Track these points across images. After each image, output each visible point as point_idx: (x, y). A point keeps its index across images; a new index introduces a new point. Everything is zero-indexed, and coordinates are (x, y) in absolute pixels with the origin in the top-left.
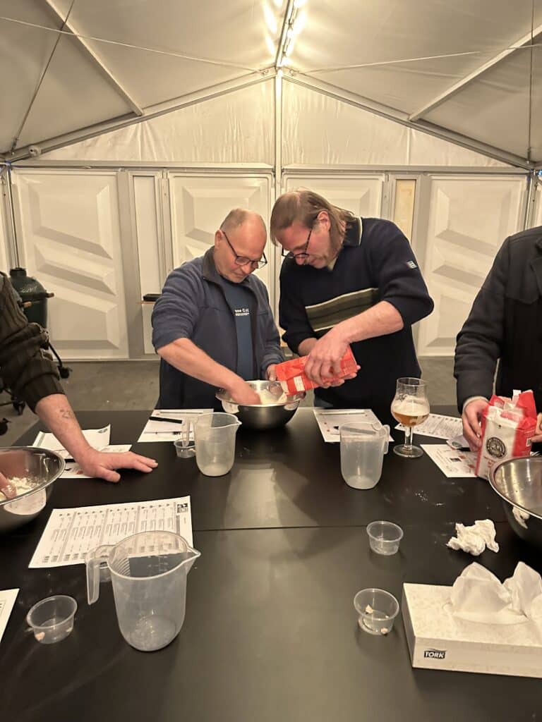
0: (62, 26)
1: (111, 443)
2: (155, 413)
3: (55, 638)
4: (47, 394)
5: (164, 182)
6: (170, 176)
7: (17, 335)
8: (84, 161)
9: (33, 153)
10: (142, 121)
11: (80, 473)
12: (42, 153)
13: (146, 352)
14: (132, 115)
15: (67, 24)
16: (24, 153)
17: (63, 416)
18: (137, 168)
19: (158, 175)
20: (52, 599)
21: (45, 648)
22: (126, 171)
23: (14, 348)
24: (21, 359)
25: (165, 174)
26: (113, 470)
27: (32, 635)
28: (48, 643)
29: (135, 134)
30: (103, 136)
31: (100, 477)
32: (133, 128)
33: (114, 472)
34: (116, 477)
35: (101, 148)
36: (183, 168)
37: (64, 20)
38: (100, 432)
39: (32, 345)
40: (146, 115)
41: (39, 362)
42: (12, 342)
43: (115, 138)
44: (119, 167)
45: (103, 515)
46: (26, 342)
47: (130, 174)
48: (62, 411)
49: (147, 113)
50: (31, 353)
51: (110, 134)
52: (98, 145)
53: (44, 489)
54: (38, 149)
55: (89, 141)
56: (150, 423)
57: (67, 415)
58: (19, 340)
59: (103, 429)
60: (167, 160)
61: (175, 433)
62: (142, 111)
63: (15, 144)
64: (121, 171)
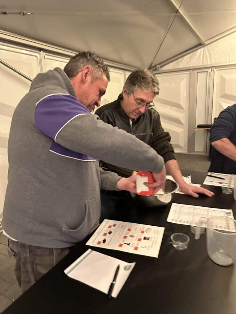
0: (177, 11)
1: (192, 183)
2: (209, 174)
3: (181, 249)
4: (170, 159)
5: (212, 74)
6: (215, 70)
7: (161, 136)
8: (177, 69)
9: (157, 68)
10: (204, 47)
11: (181, 192)
12: (161, 67)
13: (195, 151)
14: (200, 45)
15: (180, 10)
16: (154, 69)
17: (176, 168)
18: (200, 69)
19: (210, 70)
20: (180, 234)
21: (176, 251)
22: (195, 70)
23: (160, 141)
24: (162, 145)
25: (213, 70)
26: (195, 193)
27: (172, 245)
28: (178, 249)
29: (200, 54)
30: (186, 57)
31: (189, 194)
32: (200, 51)
33: (196, 194)
34: (197, 196)
35: (185, 62)
36: (222, 66)
37: (178, 9)
38: (186, 178)
39: (166, 140)
40: (206, 44)
41: (168, 147)
42: (159, 139)
43: (191, 56)
44: (191, 69)
45: (193, 209)
46: (164, 139)
47: (196, 71)
48: (175, 166)
49: (206, 43)
50: (165, 143)
51: (189, 55)
52: (183, 61)
53: (171, 195)
54: (159, 66)
55: (180, 60)
56: (207, 177)
57: (177, 168)
58: (161, 138)
59: (188, 177)
60: (214, 63)
61: (220, 183)
62: (205, 42)
63: (151, 65)
64: (193, 71)
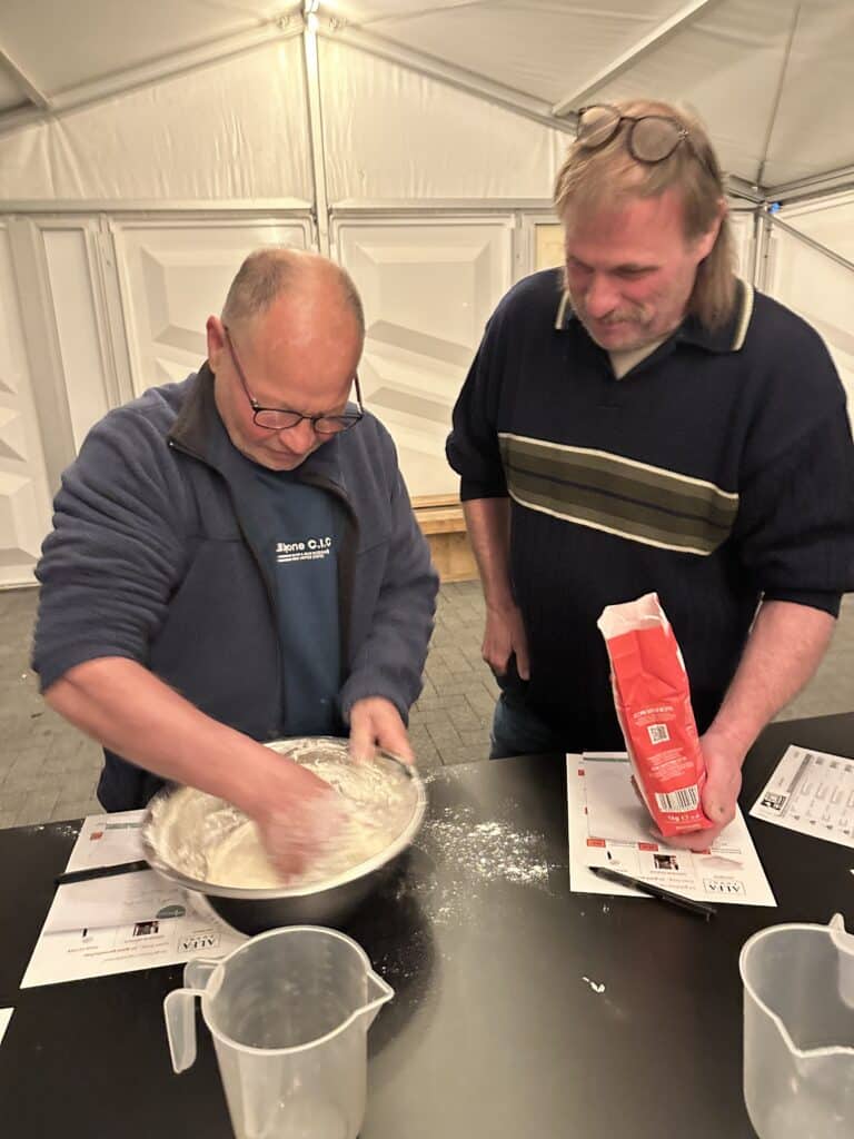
5: (103, 241)
6: (114, 228)
10: (47, 120)
14: (27, 106)
18: (47, 213)
19: (91, 225)
22: (26, 219)
25: (104, 225)
29: (37, 147)
32: (31, 134)
36: (140, 212)
40: (57, 107)
44: (9, 212)
49: (57, 102)
60: (105, 194)
62: (46, 99)
64: (16, 219)
